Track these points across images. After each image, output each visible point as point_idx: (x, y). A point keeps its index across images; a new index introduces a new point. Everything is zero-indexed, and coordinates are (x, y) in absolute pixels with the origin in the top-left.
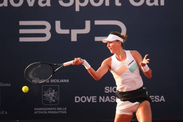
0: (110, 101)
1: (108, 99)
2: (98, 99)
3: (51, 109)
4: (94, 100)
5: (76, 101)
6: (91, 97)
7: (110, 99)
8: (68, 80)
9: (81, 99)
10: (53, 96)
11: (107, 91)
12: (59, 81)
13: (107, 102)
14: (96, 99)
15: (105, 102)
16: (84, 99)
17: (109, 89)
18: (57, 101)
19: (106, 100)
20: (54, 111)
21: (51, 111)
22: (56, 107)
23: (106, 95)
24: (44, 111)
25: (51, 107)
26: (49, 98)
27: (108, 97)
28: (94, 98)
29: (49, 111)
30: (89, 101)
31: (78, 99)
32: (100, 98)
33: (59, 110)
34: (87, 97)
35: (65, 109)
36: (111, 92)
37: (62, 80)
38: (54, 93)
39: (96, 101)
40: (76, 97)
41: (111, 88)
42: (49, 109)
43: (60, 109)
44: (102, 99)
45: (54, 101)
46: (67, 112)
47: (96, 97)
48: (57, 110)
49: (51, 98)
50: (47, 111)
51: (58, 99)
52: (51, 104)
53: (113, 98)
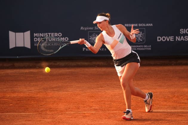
0: (184, 40)
1: (182, 38)
2: (175, 38)
3: (139, 46)
4: (172, 39)
5: (158, 40)
6: (169, 37)
7: (184, 39)
8: (152, 24)
9: (162, 39)
10: (140, 36)
11: (182, 32)
12: (145, 25)
13: (182, 40)
14: (173, 39)
15: (180, 41)
16: (164, 39)
17: (184, 31)
18: (143, 41)
19: (181, 39)
20: (141, 48)
21: (140, 48)
22: (143, 45)
23: (181, 35)
24: (134, 48)
25: (139, 45)
26: (138, 38)
27: (182, 37)
28: (172, 38)
29: (138, 48)
30: (168, 40)
31: (159, 39)
32: (177, 37)
33: (145, 48)
34: (167, 37)
35: (150, 46)
36: (185, 33)
37: (148, 24)
38: (141, 34)
39: (173, 40)
40: (158, 37)
41: (185, 30)
42: (138, 46)
43: (146, 46)
44: (178, 39)
45: (141, 40)
46: (151, 49)
47: (173, 37)
48: (143, 48)
49: (139, 38)
50: (136, 48)
51: (144, 39)
52: (139, 43)
53: (186, 37)
